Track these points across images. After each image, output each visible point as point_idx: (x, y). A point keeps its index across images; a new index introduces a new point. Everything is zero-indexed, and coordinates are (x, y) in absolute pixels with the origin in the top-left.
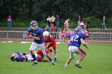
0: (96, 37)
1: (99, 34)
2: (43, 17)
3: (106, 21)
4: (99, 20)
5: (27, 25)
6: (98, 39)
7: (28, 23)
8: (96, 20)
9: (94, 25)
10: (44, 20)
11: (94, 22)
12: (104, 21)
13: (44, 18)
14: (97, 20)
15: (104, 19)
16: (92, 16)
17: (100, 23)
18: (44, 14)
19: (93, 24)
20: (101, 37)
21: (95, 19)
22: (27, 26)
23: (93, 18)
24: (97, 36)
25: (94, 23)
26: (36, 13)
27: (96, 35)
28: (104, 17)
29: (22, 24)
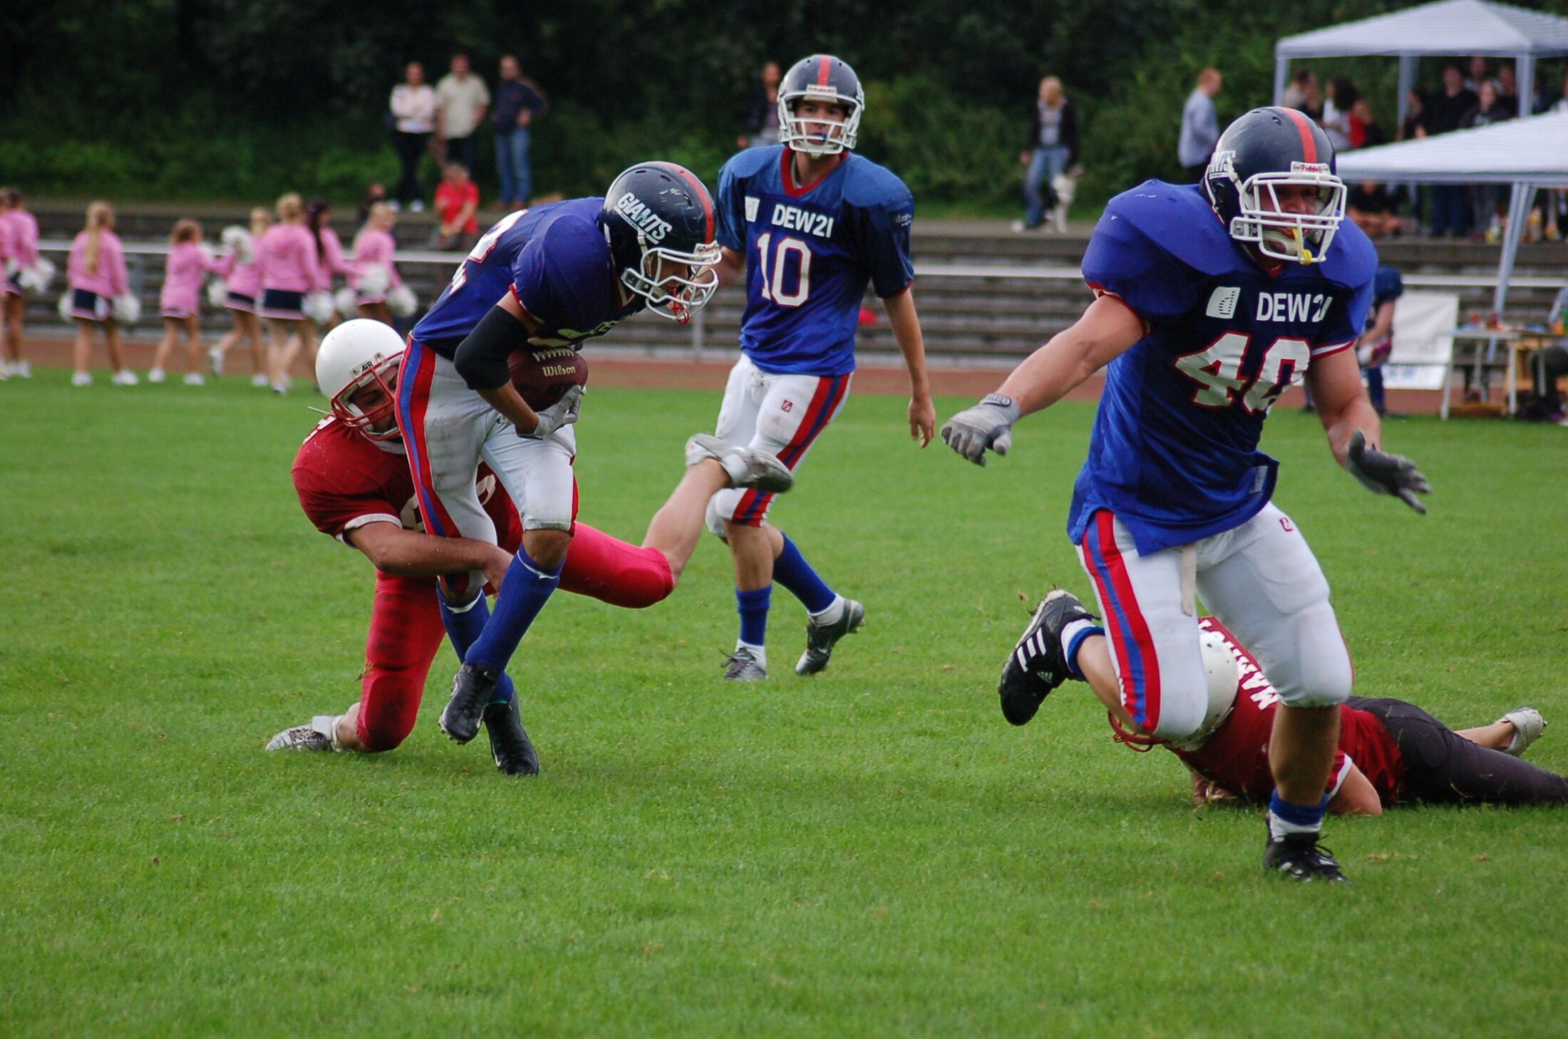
0: (959, 323)
1: (992, 287)
2: (337, 75)
3: (1069, 131)
4: (991, 117)
5: (151, 168)
6: (976, 343)
7: (161, 148)
8: (952, 123)
9: (938, 177)
10: (356, 113)
11: (938, 148)
12: (1050, 134)
13: (351, 89)
14: (970, 116)
15: (1050, 116)
16: (907, 69)
17: (1002, 157)
18: (351, 39)
19: (925, 165)
20: (1010, 314)
21: (949, 105)
22: (151, 178)
23: (922, 95)
24: (967, 303)
25: (929, 154)
26: (258, 27)
27: (961, 293)
28: (1050, 86)
29: (95, 154)
